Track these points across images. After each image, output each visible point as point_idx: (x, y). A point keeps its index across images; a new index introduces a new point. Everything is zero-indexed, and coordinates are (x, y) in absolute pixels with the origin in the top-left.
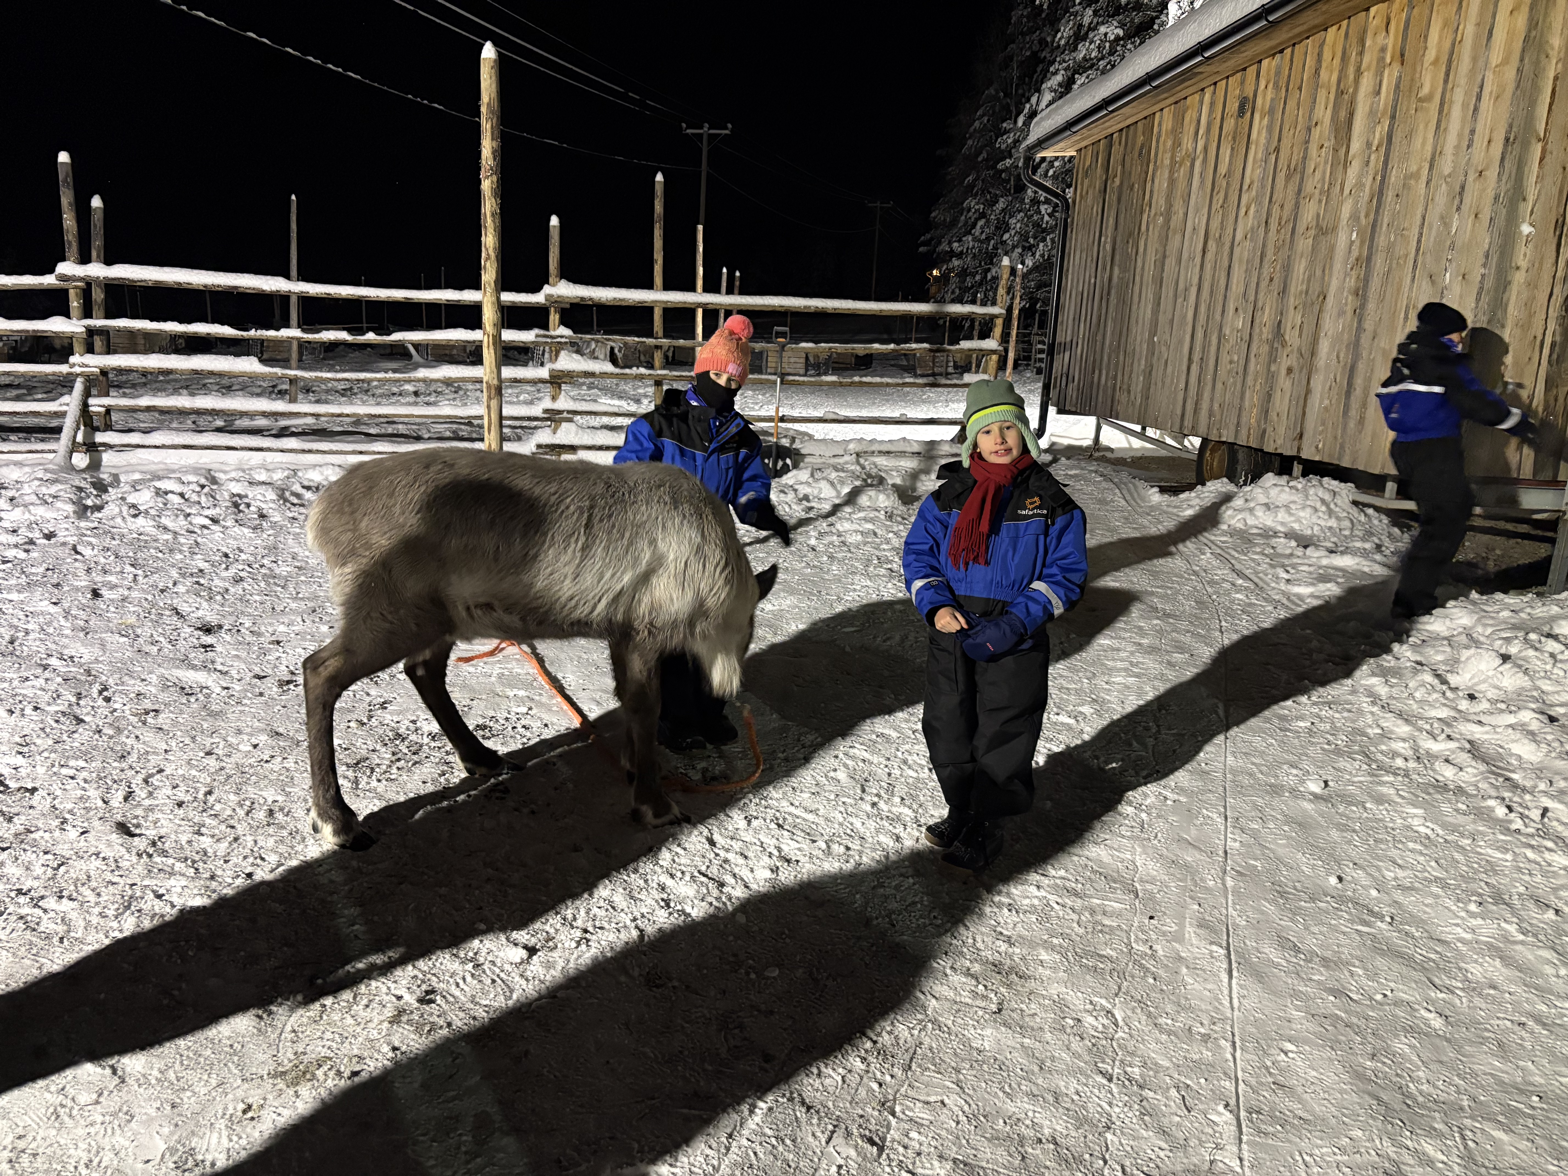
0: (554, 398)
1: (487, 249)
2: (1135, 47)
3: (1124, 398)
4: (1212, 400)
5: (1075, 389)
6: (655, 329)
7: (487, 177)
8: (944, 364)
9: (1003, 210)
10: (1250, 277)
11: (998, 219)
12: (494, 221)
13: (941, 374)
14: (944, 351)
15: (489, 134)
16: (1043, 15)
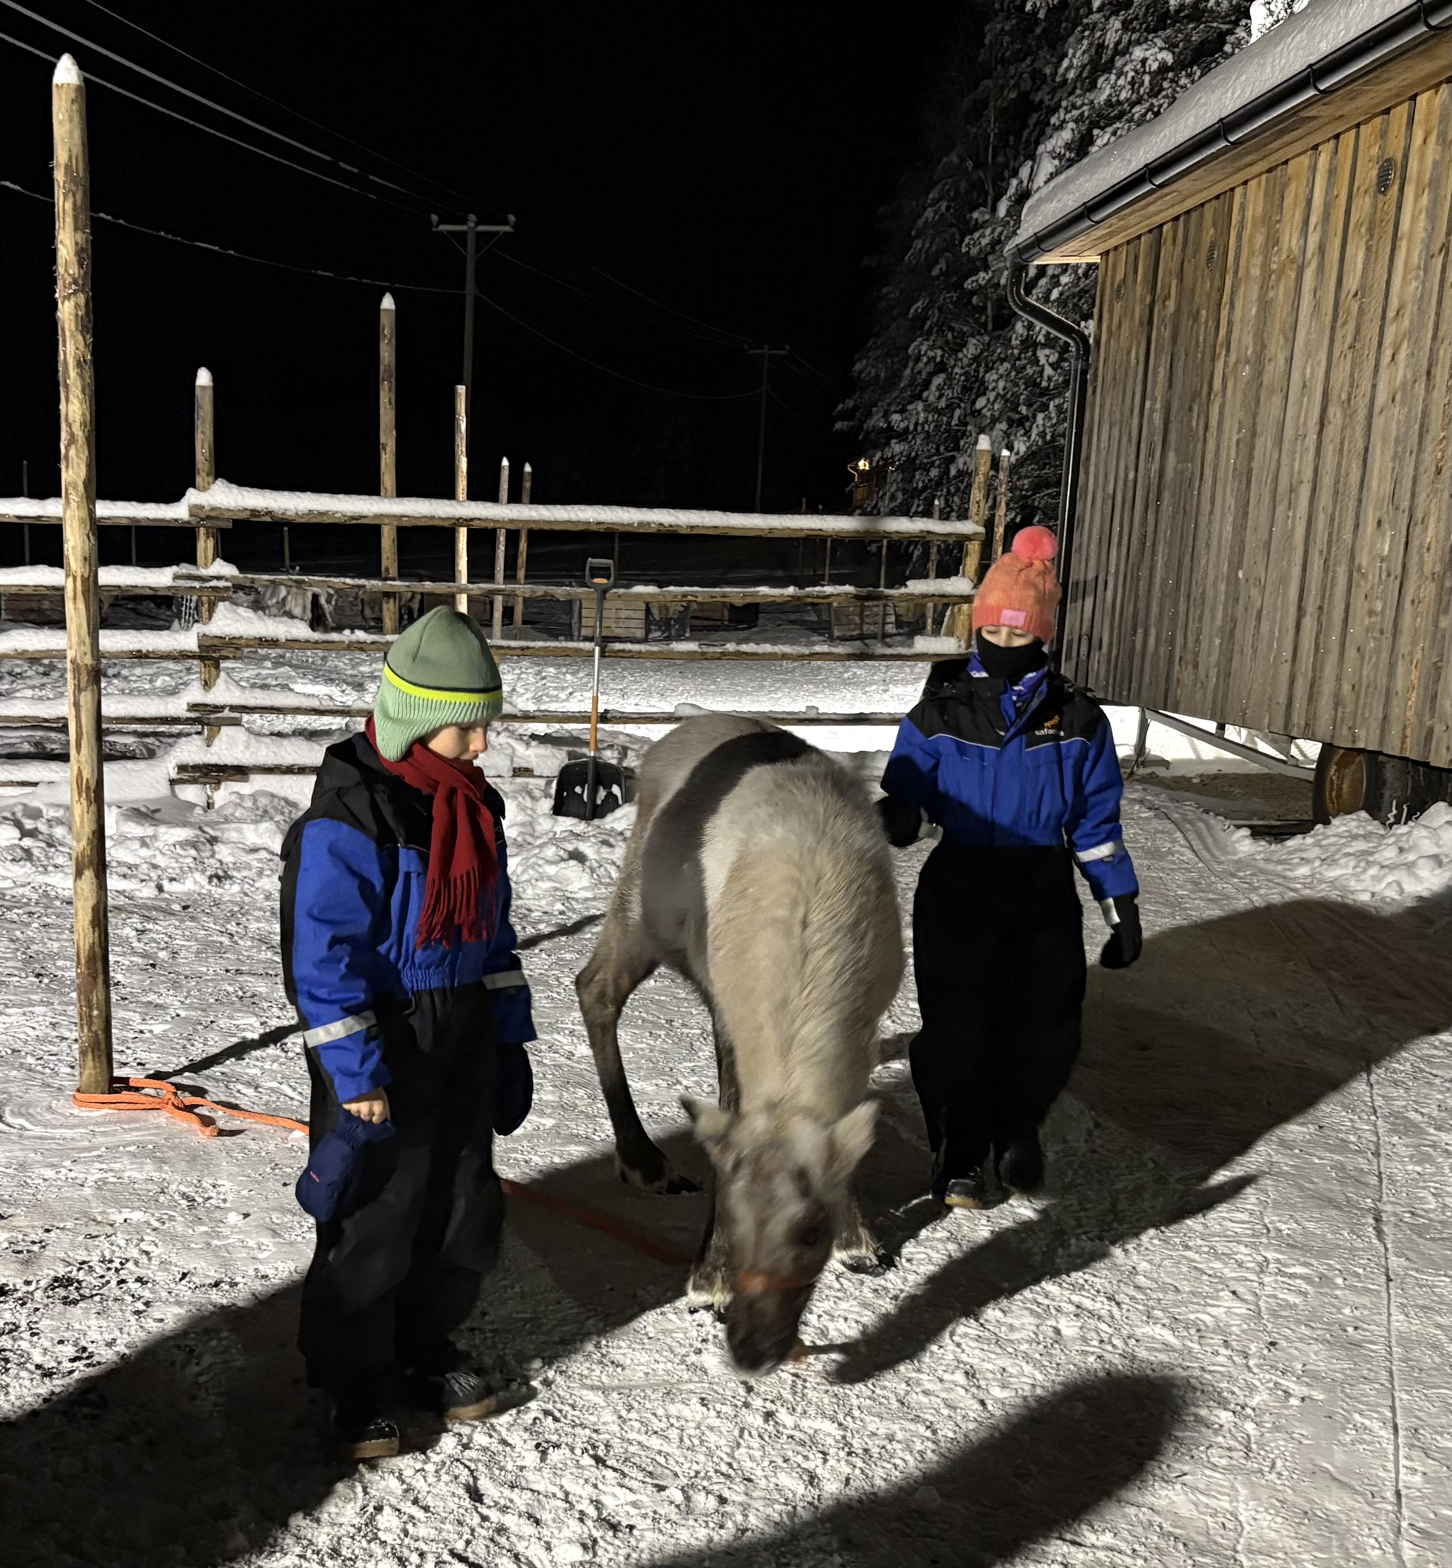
0: (207, 685)
1: (69, 425)
2: (1193, 82)
3: (1186, 675)
4: (1339, 679)
5: (1103, 660)
6: (385, 563)
7: (68, 297)
8: (879, 619)
9: (975, 358)
10: (1402, 468)
11: (966, 374)
12: (81, 376)
13: (874, 637)
14: (880, 597)
15: (69, 220)
16: (1038, 31)
